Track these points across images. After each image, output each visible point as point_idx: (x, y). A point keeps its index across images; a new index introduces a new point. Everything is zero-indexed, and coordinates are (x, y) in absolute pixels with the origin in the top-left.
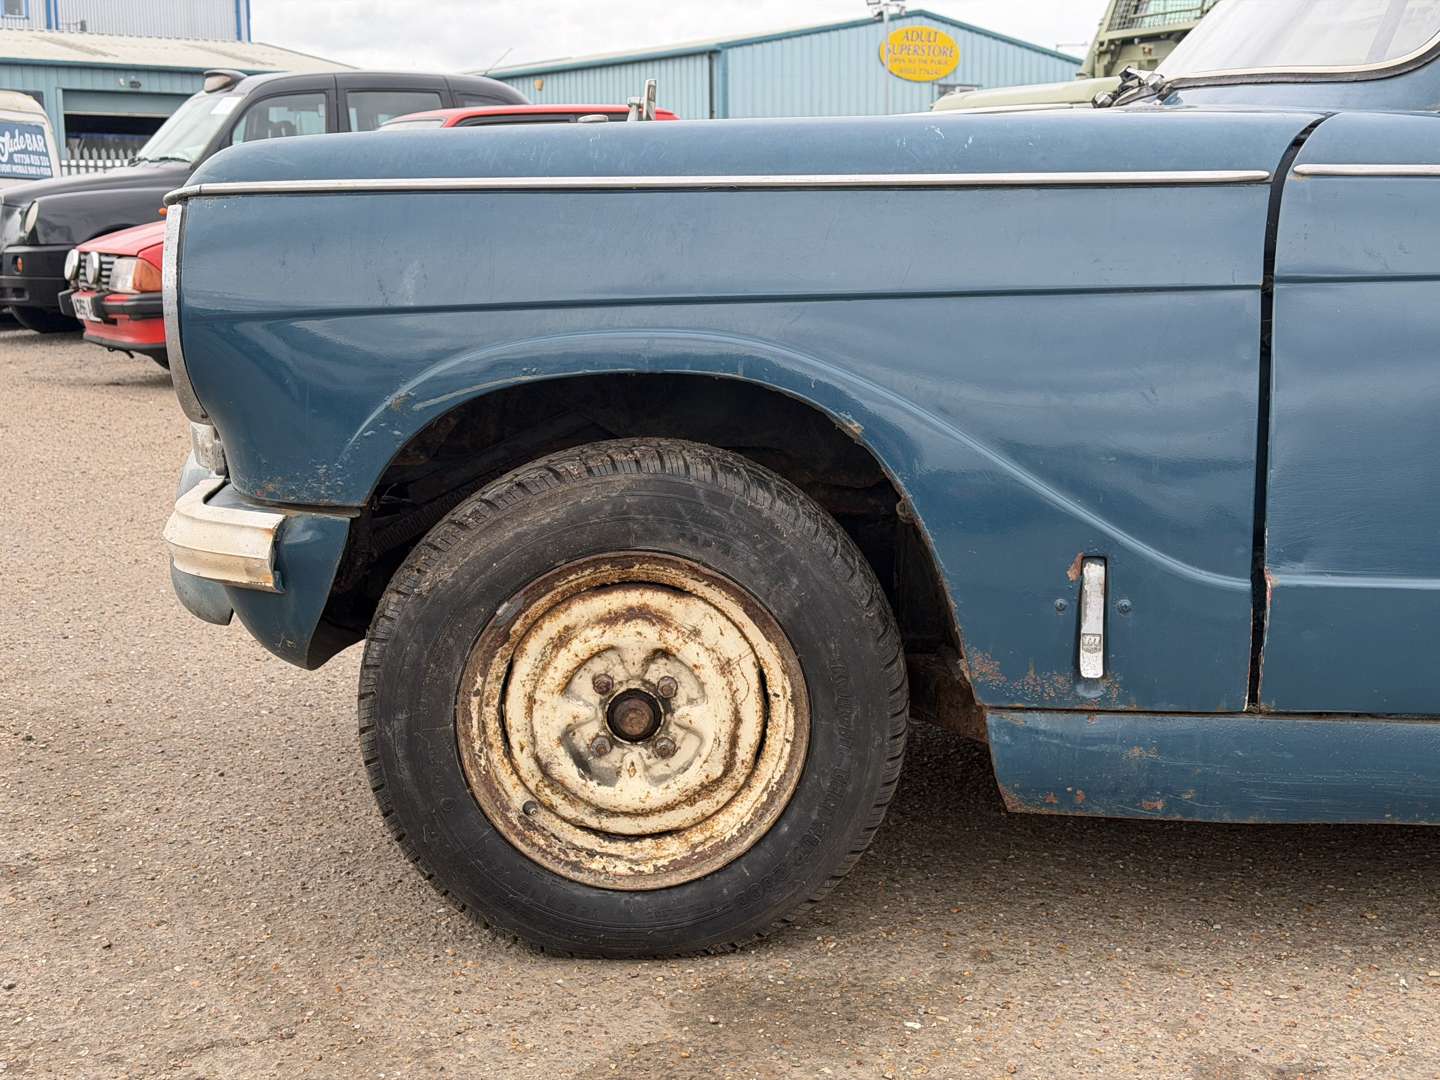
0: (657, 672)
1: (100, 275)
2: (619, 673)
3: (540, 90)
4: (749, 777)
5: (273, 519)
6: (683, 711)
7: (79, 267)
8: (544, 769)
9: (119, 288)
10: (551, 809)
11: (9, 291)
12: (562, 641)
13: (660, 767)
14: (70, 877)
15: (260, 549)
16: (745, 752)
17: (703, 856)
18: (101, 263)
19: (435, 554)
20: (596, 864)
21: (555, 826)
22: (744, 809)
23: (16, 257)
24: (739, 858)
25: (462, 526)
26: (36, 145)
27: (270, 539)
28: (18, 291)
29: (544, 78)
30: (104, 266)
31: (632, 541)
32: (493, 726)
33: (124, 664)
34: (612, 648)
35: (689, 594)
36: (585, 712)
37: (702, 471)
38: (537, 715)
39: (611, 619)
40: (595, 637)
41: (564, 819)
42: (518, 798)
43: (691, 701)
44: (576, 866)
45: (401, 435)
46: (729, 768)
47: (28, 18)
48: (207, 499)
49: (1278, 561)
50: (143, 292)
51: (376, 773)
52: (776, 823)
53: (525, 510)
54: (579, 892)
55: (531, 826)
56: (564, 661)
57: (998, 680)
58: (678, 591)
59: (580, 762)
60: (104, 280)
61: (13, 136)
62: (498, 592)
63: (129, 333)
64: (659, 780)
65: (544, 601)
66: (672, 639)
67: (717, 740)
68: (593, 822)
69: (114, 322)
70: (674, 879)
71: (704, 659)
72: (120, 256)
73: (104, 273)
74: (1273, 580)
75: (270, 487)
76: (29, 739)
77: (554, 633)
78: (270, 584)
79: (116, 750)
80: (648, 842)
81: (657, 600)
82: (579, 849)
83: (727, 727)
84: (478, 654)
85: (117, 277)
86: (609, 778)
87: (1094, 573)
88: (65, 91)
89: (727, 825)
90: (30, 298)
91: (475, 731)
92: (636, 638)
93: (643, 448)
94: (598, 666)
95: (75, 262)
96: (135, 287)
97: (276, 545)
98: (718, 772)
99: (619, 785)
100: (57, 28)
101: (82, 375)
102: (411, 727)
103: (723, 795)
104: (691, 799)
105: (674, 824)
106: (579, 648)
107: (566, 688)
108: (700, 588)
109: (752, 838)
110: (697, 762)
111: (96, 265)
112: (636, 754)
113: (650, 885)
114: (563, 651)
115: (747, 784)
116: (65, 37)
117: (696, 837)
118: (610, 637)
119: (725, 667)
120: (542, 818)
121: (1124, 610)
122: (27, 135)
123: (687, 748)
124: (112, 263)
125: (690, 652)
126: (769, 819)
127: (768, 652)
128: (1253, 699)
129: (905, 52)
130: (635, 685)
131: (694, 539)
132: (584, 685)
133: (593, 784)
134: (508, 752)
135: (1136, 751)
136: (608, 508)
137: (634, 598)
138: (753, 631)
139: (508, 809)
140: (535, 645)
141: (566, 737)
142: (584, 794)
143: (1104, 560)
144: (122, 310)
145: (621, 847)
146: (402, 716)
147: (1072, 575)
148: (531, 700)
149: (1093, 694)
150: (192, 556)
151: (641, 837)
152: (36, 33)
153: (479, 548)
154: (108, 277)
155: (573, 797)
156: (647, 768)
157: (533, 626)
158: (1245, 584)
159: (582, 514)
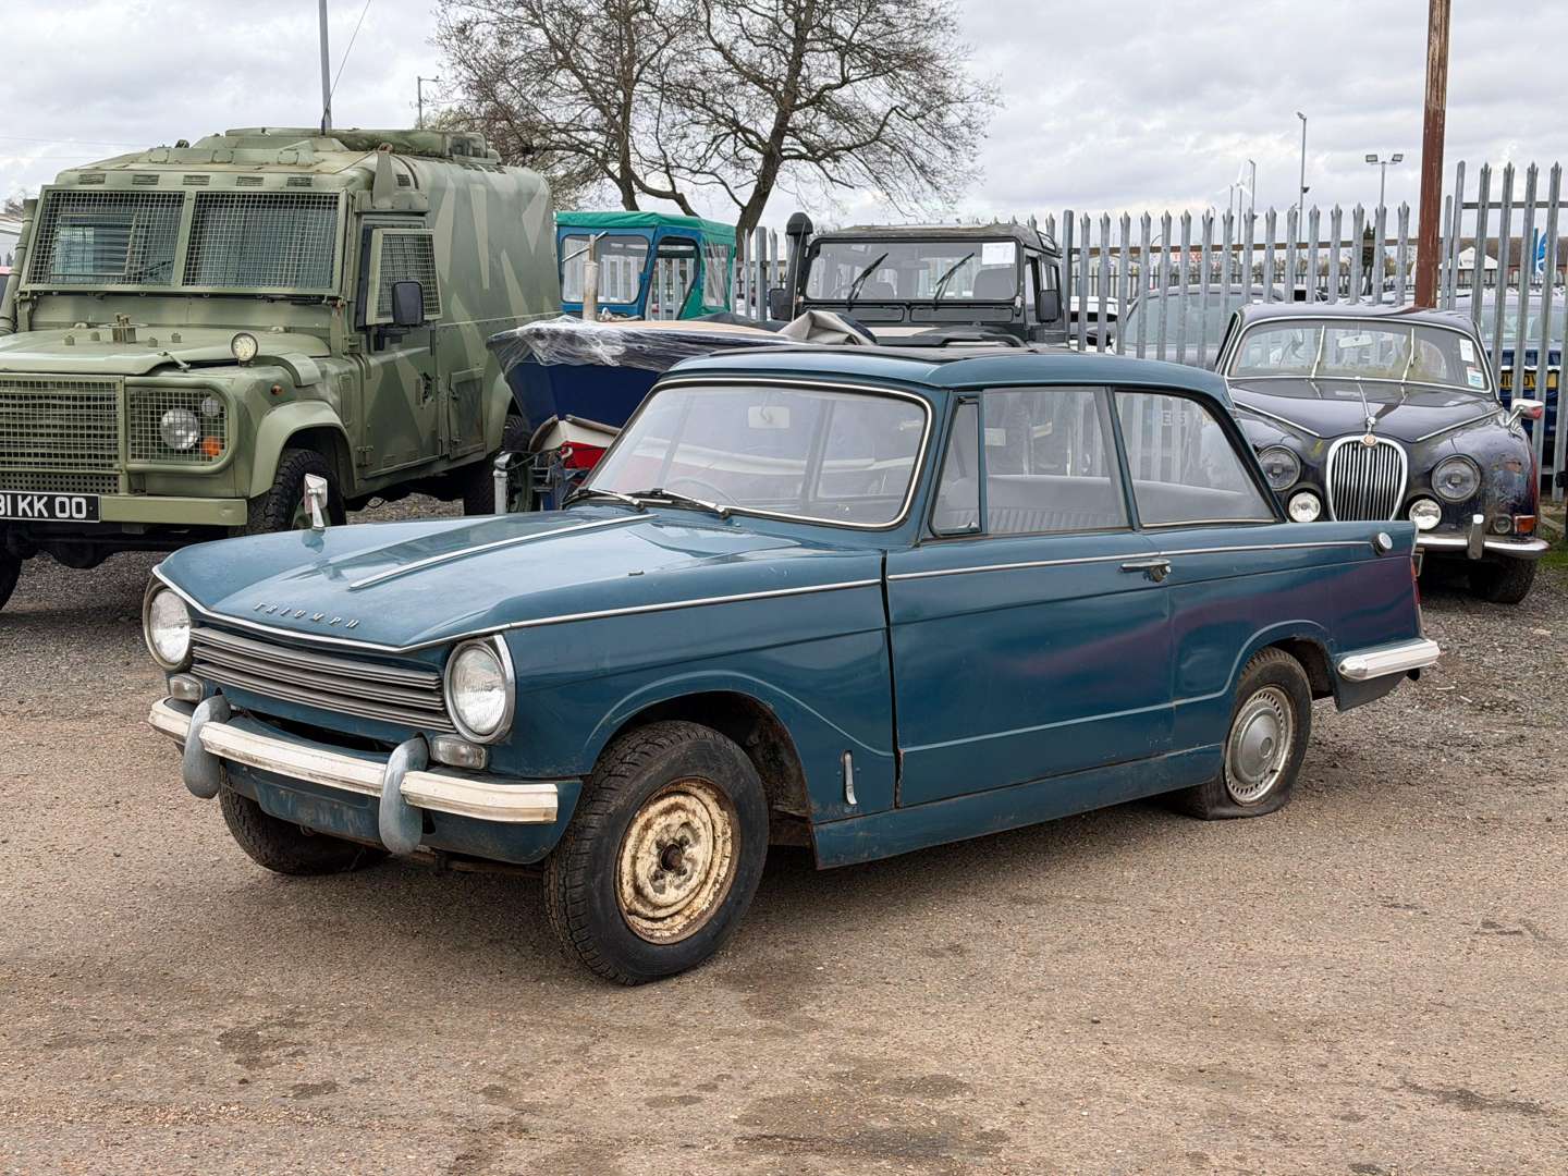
0: (681, 834)
2: (666, 839)
4: (706, 878)
5: (557, 787)
6: (688, 851)
8: (638, 891)
12: (647, 826)
13: (679, 881)
15: (553, 803)
17: (695, 921)
19: (613, 792)
21: (635, 919)
24: (712, 918)
27: (556, 797)
31: (686, 772)
34: (666, 827)
35: (691, 794)
36: (654, 860)
38: (638, 864)
39: (666, 812)
40: (662, 823)
42: (625, 908)
43: (692, 845)
44: (652, 937)
49: (901, 744)
53: (651, 765)
56: (651, 835)
57: (820, 811)
58: (687, 794)
59: (653, 884)
64: (679, 887)
66: (686, 818)
67: (704, 863)
70: (687, 934)
71: (701, 824)
74: (902, 751)
75: (548, 771)
77: (643, 824)
78: (555, 819)
80: (669, 920)
81: (680, 799)
86: (662, 890)
87: (848, 757)
89: (703, 902)
92: (674, 819)
94: (660, 837)
97: (559, 799)
99: (667, 892)
104: (690, 894)
105: (680, 907)
106: (657, 829)
107: (650, 849)
108: (694, 790)
109: (715, 907)
110: (696, 875)
112: (670, 876)
113: (679, 939)
114: (650, 831)
118: (668, 820)
119: (705, 827)
121: (858, 772)
123: (690, 869)
125: (696, 821)
128: (895, 804)
130: (672, 843)
132: (654, 847)
133: (656, 895)
137: (672, 800)
142: (654, 900)
143: (850, 752)
147: (842, 760)
148: (636, 857)
149: (849, 811)
151: (668, 917)
153: (634, 787)
155: (647, 903)
156: (675, 882)
157: (636, 821)
158: (892, 755)
159: (673, 762)
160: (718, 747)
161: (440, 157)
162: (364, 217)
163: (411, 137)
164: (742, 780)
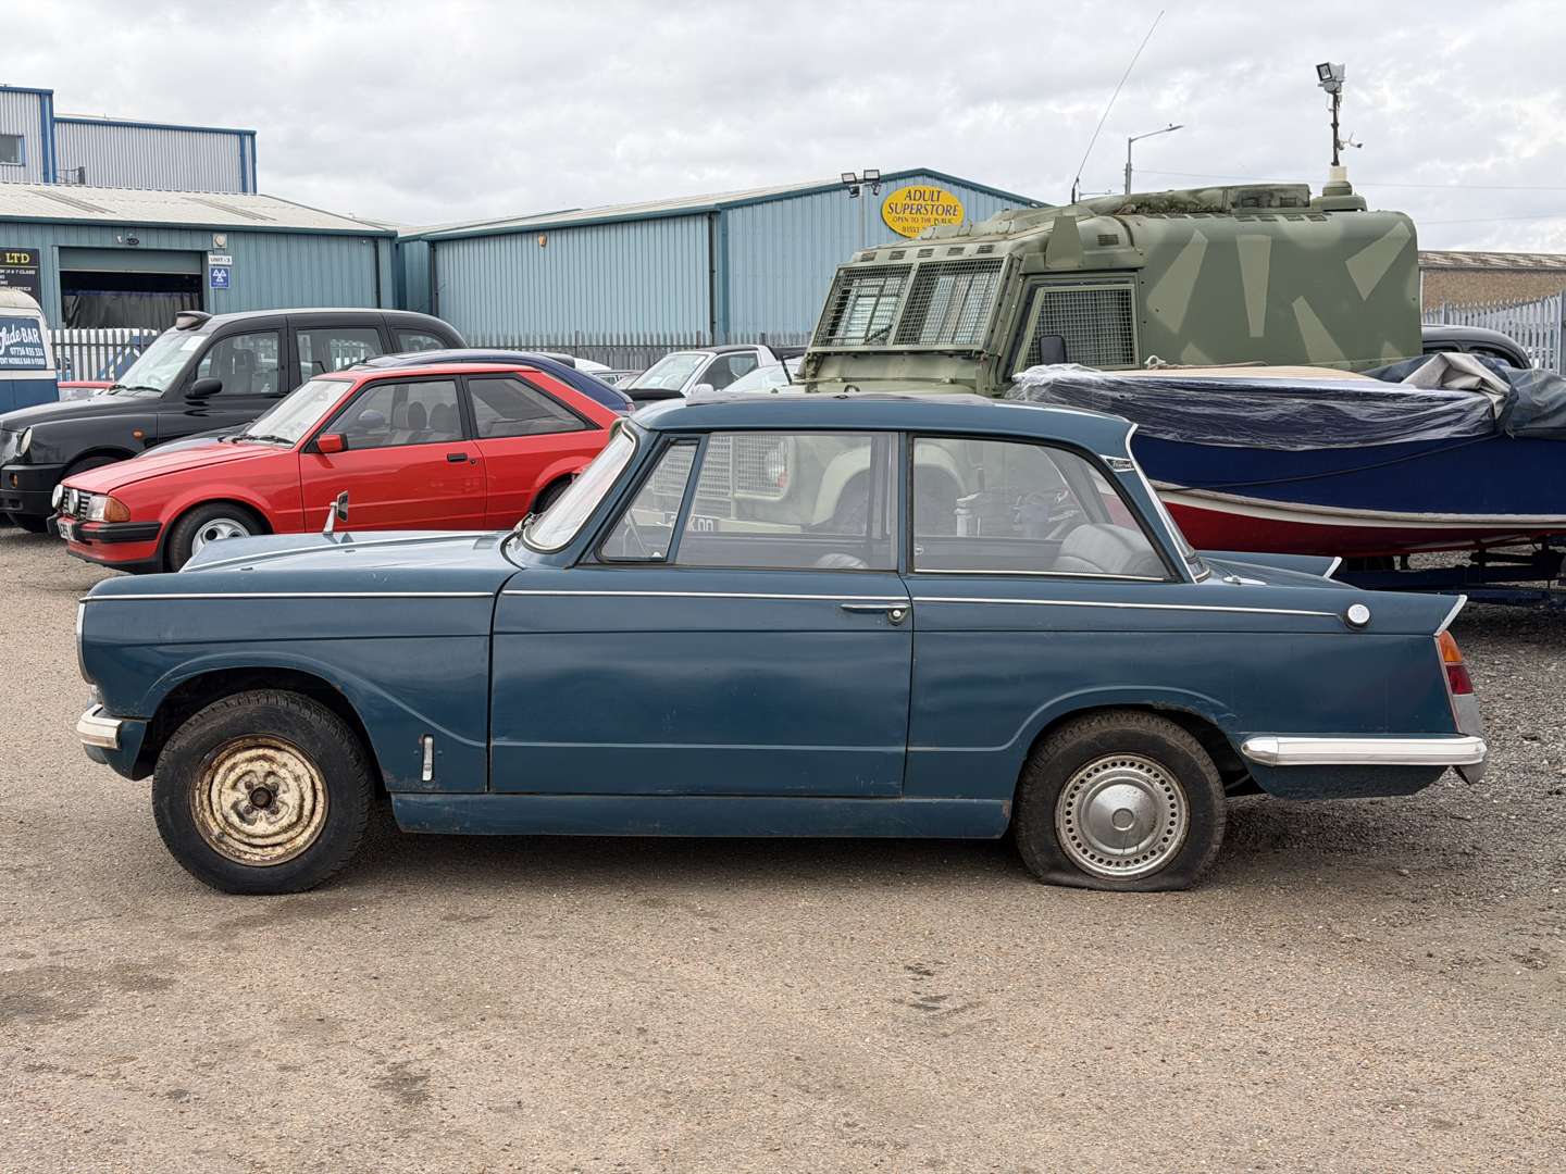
0: (270, 780)
1: (79, 507)
2: (255, 781)
3: (544, 246)
4: (309, 822)
5: (118, 722)
6: (281, 796)
7: (64, 497)
8: (226, 818)
9: (94, 517)
10: (230, 835)
11: (6, 501)
12: (232, 768)
13: (273, 819)
14: (40, 872)
15: (112, 734)
16: (306, 812)
17: (290, 853)
18: (80, 497)
20: (247, 857)
21: (231, 842)
22: (306, 835)
23: (12, 474)
24: (303, 853)
25: (191, 724)
26: (31, 338)
27: (116, 730)
28: (14, 502)
29: (547, 234)
30: (83, 500)
31: (256, 730)
32: (206, 802)
33: (72, 789)
34: (251, 771)
35: (284, 750)
36: (241, 797)
37: (284, 703)
38: (222, 797)
39: (251, 760)
40: (244, 767)
41: (235, 839)
42: (216, 831)
43: (284, 792)
44: (239, 857)
45: (167, 690)
46: (300, 817)
47: (24, 165)
48: (94, 715)
49: (494, 737)
50: (111, 522)
51: (158, 821)
52: (318, 838)
53: (215, 719)
54: (239, 867)
55: (221, 842)
56: (233, 776)
57: (394, 781)
58: (278, 749)
59: (241, 816)
60: (82, 510)
61: (9, 331)
62: (205, 749)
63: (100, 552)
64: (271, 823)
65: (225, 753)
66: (275, 767)
67: (293, 807)
68: (247, 840)
69: (90, 543)
70: (277, 862)
71: (288, 775)
72: (95, 494)
73: (83, 505)
74: (493, 743)
75: (117, 711)
76: (21, 822)
77: (229, 766)
78: (116, 747)
79: (63, 827)
80: (269, 849)
81: (270, 753)
82: (241, 851)
83: (297, 802)
84: (198, 774)
85: (92, 510)
86: (252, 822)
87: (429, 741)
88: (60, 248)
89: (300, 841)
90: (24, 508)
91: (197, 804)
92: (261, 767)
93: (262, 693)
94: (247, 778)
95: (60, 494)
96: (105, 518)
97: (118, 733)
98: (295, 819)
99: (256, 825)
100: (55, 181)
101: (65, 579)
102: (171, 802)
103: (299, 829)
104: (285, 830)
105: (279, 841)
106: (238, 771)
107: (234, 787)
108: (287, 748)
109: (308, 846)
110: (287, 816)
111: (76, 500)
112: (262, 813)
113: (268, 864)
114: (233, 772)
115: (308, 825)
116: (62, 190)
117: (288, 846)
118: (250, 767)
119: (297, 778)
120: (226, 839)
121: (440, 755)
122: (23, 329)
123: (283, 810)
124: (89, 498)
125: (282, 772)
126: (315, 838)
127: (313, 772)
128: (488, 789)
129: (907, 211)
130: (262, 785)
131: (279, 729)
132: (241, 785)
133: (245, 825)
134: (212, 813)
135: (447, 808)
136: (246, 717)
137: (260, 752)
138: (307, 764)
139: (211, 834)
140: (222, 771)
141: (235, 806)
142: (242, 829)
143: (432, 736)
144: (96, 535)
145: (259, 851)
146: (167, 798)
147: (420, 742)
148: (220, 791)
149: (430, 787)
150: (86, 736)
151: (266, 846)
152: (32, 187)
153: (198, 733)
154: (86, 508)
155: (238, 830)
156: (267, 819)
157: (221, 763)
158: (484, 745)
159: (237, 719)
160: (289, 713)
161: (1220, 211)
162: (1031, 278)
163: (1200, 195)
164: (319, 745)
